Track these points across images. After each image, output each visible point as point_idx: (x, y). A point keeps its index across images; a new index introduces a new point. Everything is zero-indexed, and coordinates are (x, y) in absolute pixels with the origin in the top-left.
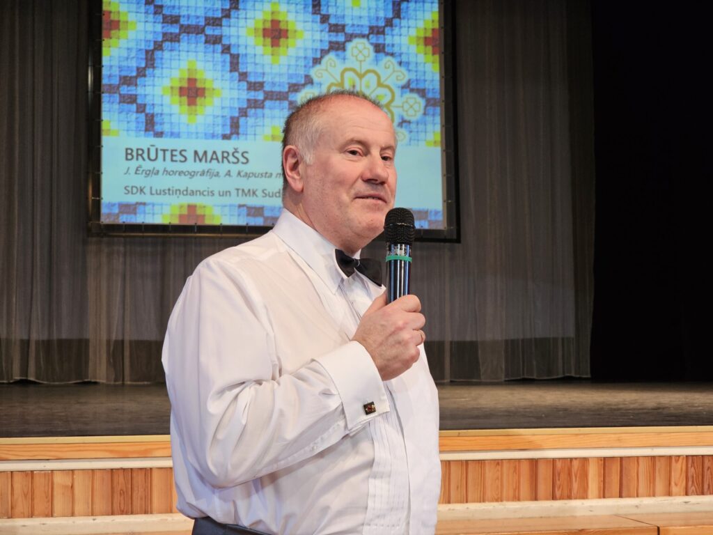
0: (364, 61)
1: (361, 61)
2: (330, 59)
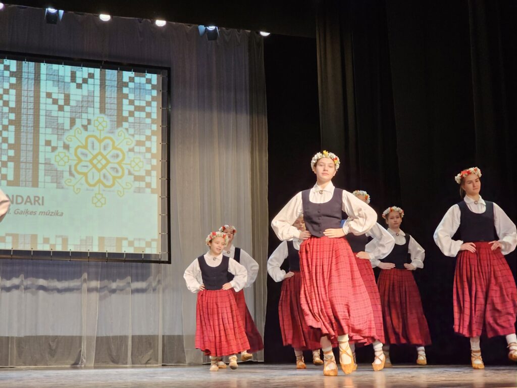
0: (103, 130)
1: (100, 130)
2: (78, 128)
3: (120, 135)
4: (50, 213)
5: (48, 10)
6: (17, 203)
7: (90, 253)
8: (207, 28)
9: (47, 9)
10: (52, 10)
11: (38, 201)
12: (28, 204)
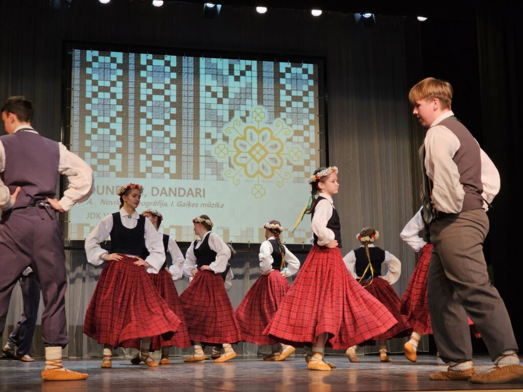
0: (261, 121)
2: (236, 120)
3: (278, 125)
4: (211, 205)
5: (206, 6)
6: (179, 196)
7: (251, 244)
8: (364, 15)
10: (210, 5)
11: (199, 193)
12: (190, 196)
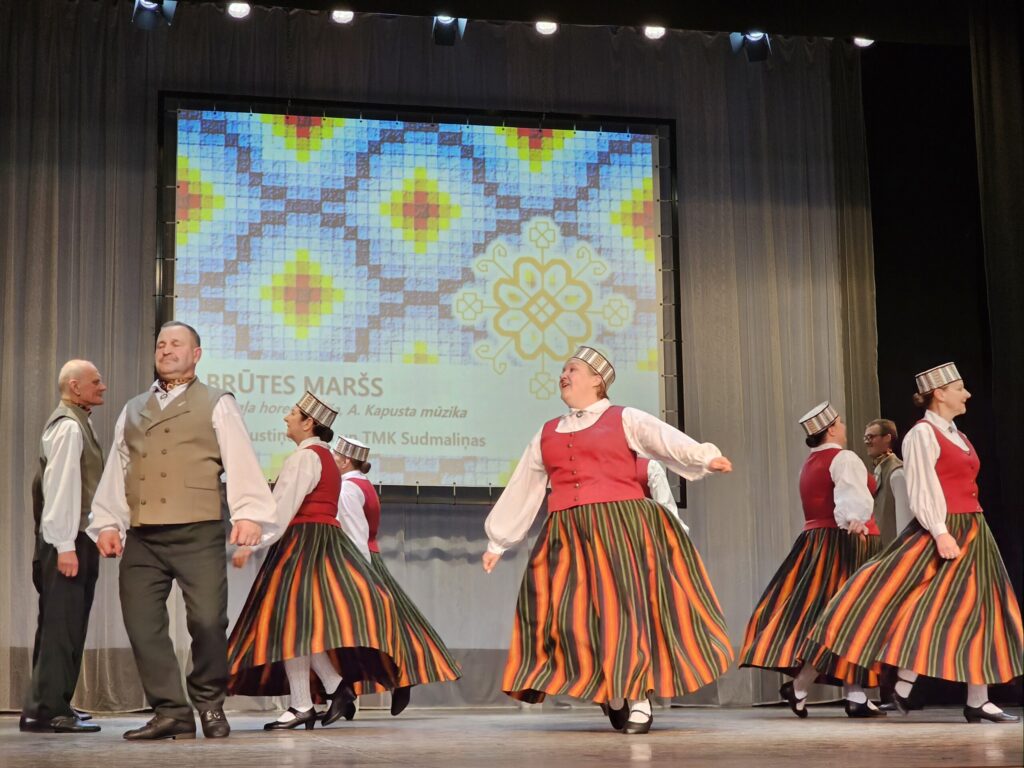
0: (548, 247)
1: (543, 248)
2: (499, 245)
3: (580, 254)
8: (748, 36)
9: (435, 18)
10: (445, 20)
